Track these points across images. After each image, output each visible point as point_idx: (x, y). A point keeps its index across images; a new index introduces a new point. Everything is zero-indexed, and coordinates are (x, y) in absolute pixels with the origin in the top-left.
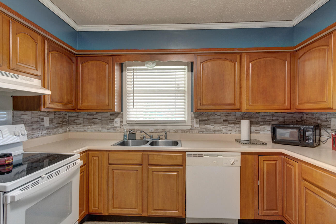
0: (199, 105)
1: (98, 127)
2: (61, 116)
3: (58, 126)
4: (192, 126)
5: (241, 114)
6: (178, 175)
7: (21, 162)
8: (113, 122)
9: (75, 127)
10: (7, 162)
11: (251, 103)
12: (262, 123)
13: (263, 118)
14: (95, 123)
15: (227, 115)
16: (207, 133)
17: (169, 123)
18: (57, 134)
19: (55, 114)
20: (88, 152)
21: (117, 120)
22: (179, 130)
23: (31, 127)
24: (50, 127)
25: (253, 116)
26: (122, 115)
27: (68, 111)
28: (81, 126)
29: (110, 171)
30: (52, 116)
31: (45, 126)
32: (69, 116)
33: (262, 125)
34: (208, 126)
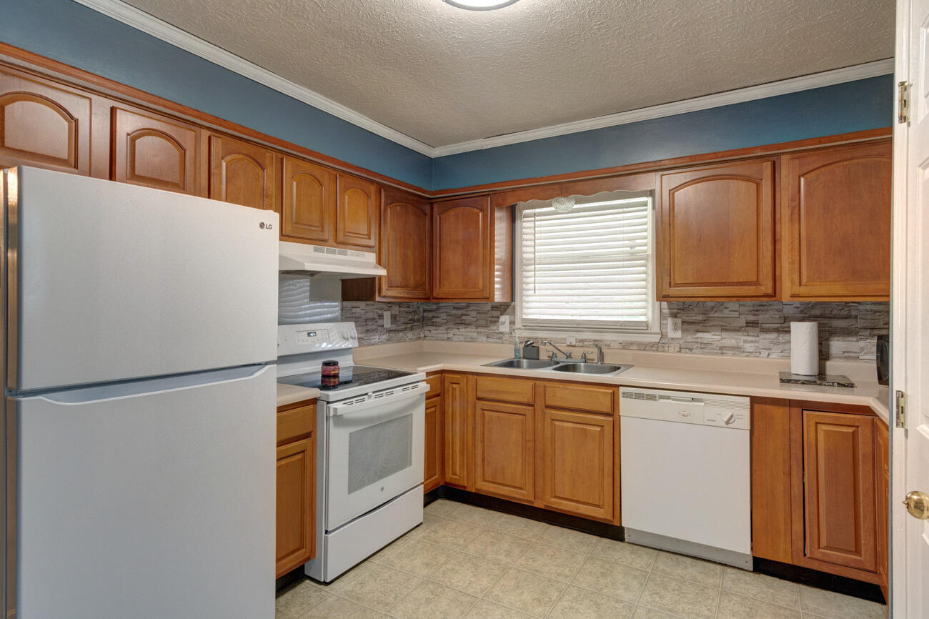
0: (666, 285)
1: (471, 332)
2: (411, 310)
3: (406, 328)
4: (663, 335)
5: (798, 308)
6: (602, 433)
7: (351, 378)
8: (498, 321)
9: (434, 332)
10: (332, 372)
11: (804, 280)
12: (867, 333)
13: (869, 317)
14: (465, 324)
15: (758, 311)
16: (702, 354)
17: (608, 327)
18: (403, 342)
19: (400, 307)
20: (444, 374)
21: (505, 319)
22: (632, 343)
23: (365, 328)
24: (392, 329)
25: (835, 312)
26: (514, 308)
27: (423, 301)
28: (442, 330)
29: (479, 412)
30: (395, 310)
31: (385, 326)
32: (424, 311)
33: (867, 339)
34: (707, 337)
